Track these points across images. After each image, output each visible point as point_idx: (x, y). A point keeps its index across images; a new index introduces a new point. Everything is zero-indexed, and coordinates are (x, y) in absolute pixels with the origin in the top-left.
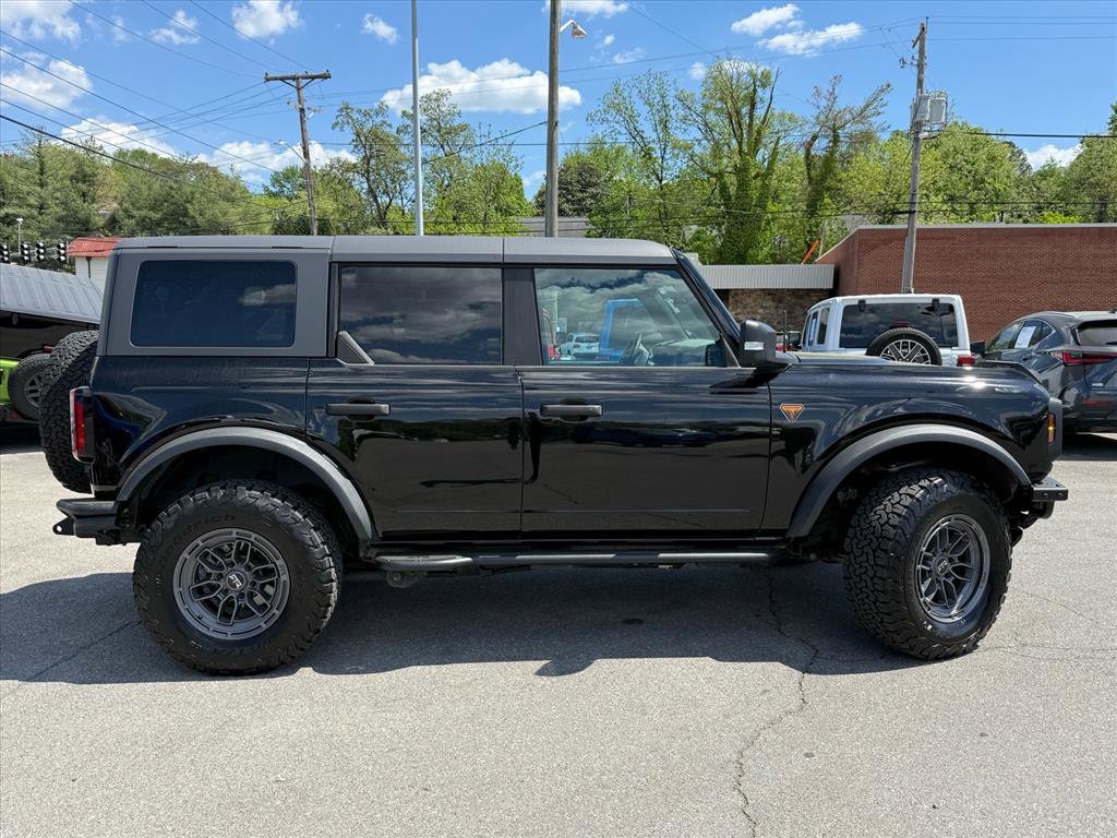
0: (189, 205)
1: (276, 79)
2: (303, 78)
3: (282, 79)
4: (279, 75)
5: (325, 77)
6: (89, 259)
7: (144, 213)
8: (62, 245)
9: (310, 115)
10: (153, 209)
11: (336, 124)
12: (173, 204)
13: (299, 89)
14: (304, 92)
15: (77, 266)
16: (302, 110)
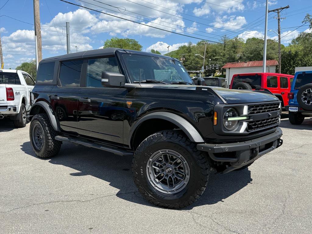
0: (261, 52)
1: (271, 11)
2: (280, 9)
3: (273, 11)
4: (272, 10)
5: (287, 7)
6: (229, 68)
7: (249, 55)
8: (217, 65)
9: (281, 20)
10: (251, 54)
11: (304, 21)
12: (257, 52)
13: (278, 13)
14: (280, 14)
15: (227, 70)
16: (279, 19)
